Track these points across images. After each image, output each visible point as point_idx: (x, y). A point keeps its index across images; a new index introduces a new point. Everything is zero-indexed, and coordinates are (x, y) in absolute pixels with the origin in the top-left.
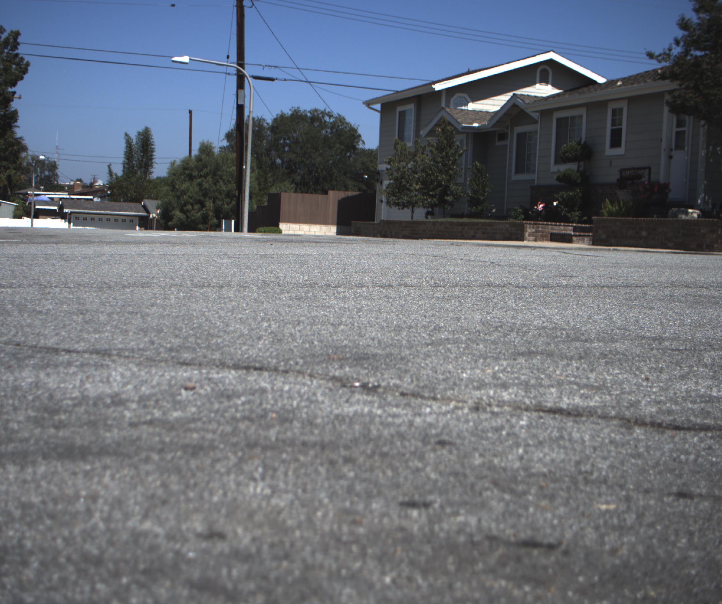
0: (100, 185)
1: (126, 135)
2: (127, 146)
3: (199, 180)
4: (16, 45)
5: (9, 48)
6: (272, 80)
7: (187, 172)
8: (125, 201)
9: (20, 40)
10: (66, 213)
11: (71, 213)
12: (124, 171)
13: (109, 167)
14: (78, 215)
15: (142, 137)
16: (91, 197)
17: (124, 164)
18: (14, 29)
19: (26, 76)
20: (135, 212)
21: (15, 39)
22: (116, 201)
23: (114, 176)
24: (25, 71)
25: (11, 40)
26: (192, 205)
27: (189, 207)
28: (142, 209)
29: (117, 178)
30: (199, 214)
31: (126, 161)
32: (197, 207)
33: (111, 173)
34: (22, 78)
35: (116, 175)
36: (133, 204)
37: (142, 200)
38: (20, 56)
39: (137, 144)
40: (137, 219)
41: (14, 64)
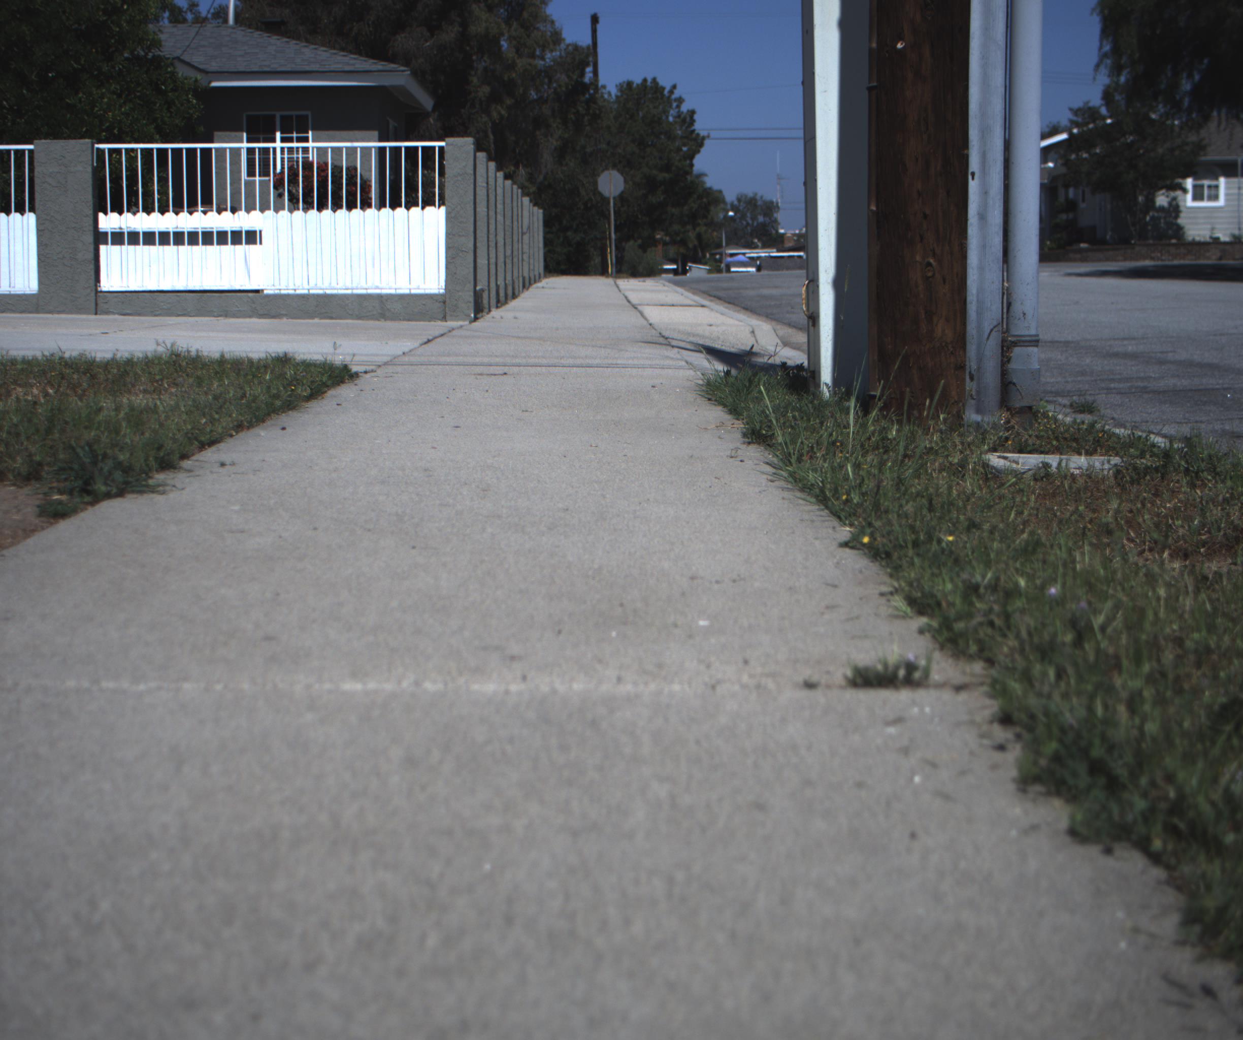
4: (692, 121)
9: (696, 117)
18: (691, 108)
19: (703, 150)
21: (692, 117)
24: (701, 145)
34: (699, 152)
38: (696, 132)
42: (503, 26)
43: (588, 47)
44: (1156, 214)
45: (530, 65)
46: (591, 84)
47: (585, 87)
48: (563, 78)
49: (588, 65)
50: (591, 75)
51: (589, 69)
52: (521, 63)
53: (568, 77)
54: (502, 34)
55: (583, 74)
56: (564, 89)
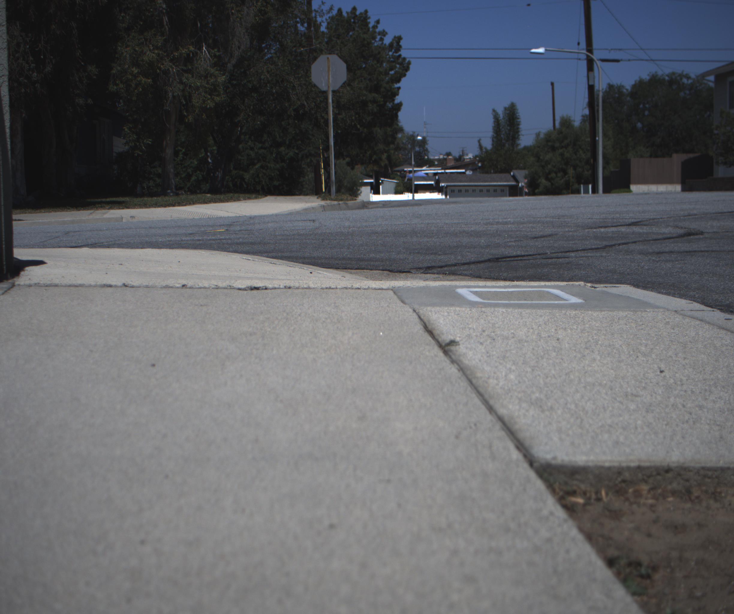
0: (470, 158)
1: (494, 111)
2: (494, 122)
3: (561, 151)
4: (399, 48)
5: (393, 50)
6: (617, 61)
7: (550, 144)
8: (495, 172)
9: (402, 43)
10: (443, 187)
11: (447, 186)
12: (493, 145)
13: (479, 141)
14: (453, 188)
15: (508, 112)
16: (463, 171)
17: (493, 138)
19: (408, 73)
20: (505, 182)
21: (398, 43)
22: (487, 173)
23: (484, 150)
24: (407, 69)
25: (395, 45)
26: (556, 173)
27: (553, 175)
28: (512, 179)
29: (487, 151)
30: (562, 181)
31: (495, 135)
32: (560, 175)
33: (481, 147)
34: (405, 75)
35: (486, 149)
36: (503, 175)
37: (511, 171)
38: (403, 56)
39: (504, 118)
40: (508, 188)
41: (398, 64)
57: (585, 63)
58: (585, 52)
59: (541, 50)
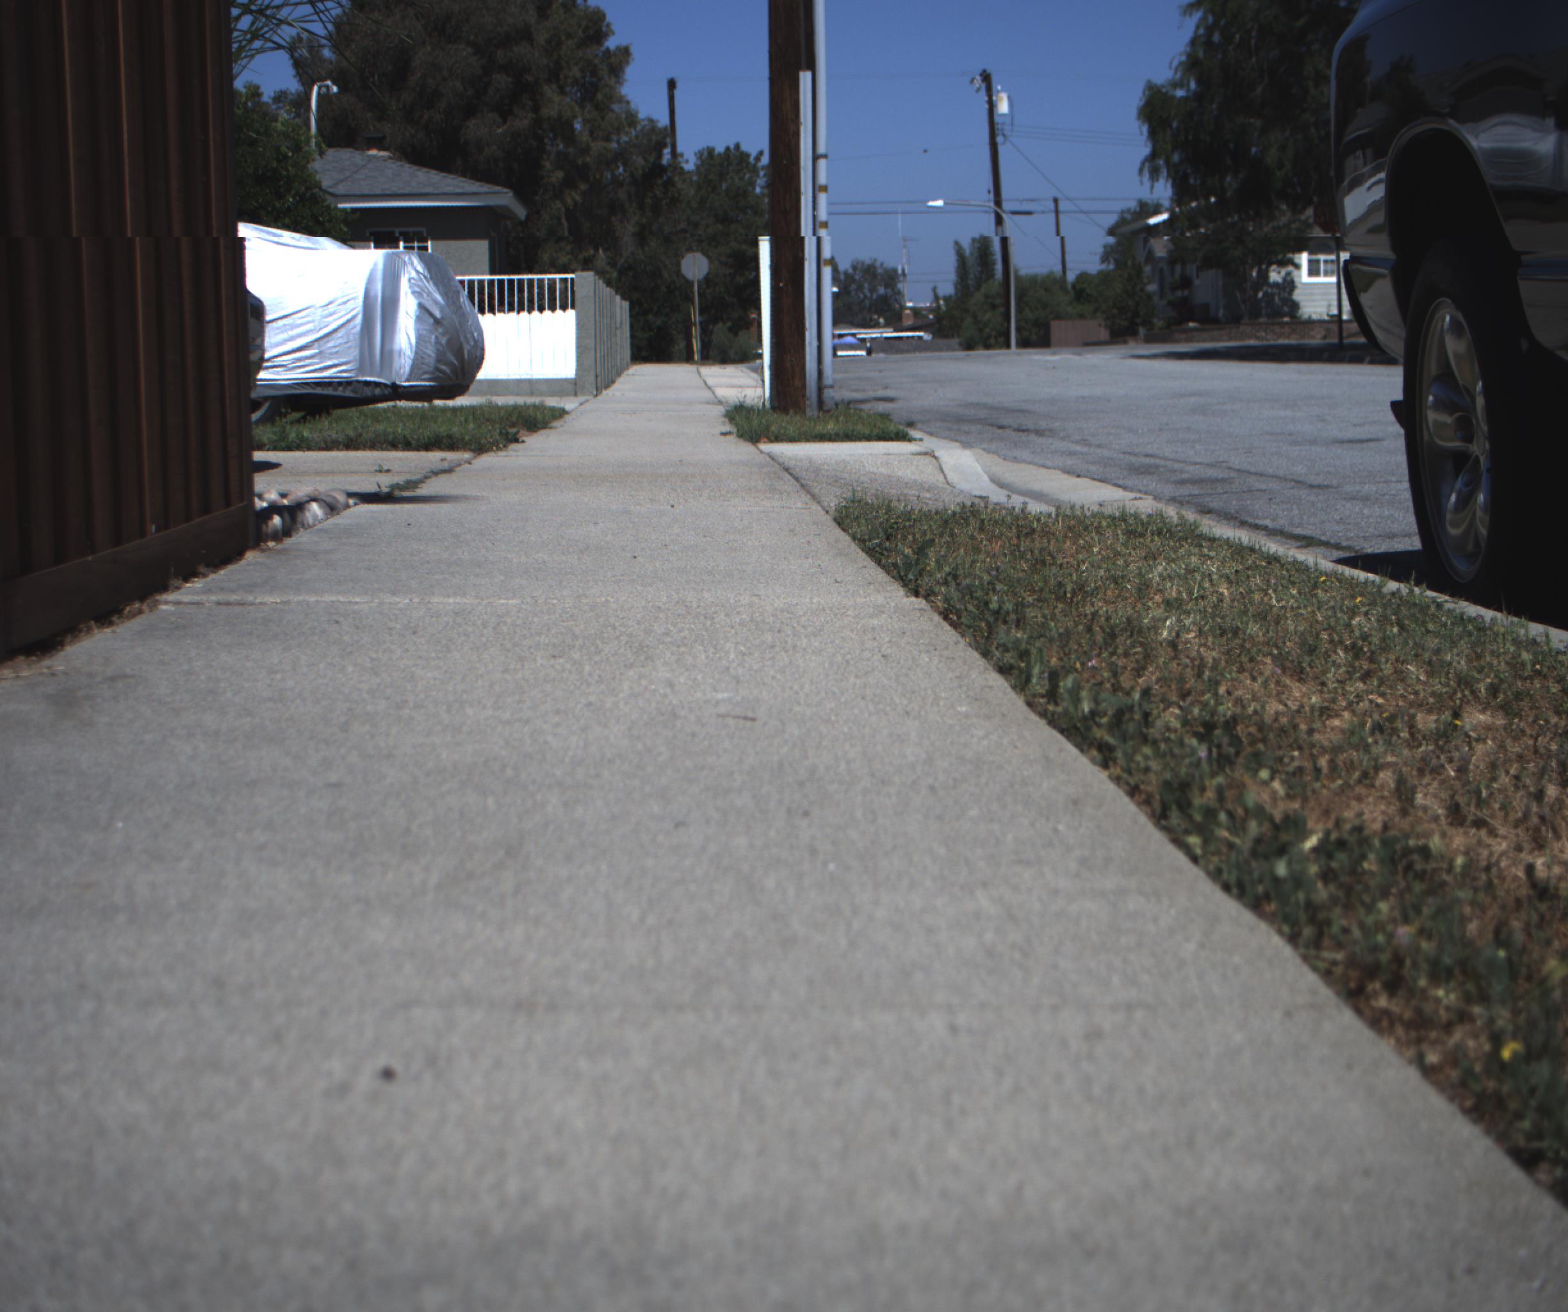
1: (956, 243)
2: (957, 260)
6: (1029, 213)
13: (934, 288)
15: (977, 245)
17: (956, 284)
31: (959, 280)
33: (936, 296)
39: (972, 255)
42: (577, 109)
43: (665, 128)
44: (1269, 290)
45: (605, 149)
46: (669, 165)
47: (662, 169)
48: (640, 161)
49: (665, 146)
50: (669, 156)
51: (667, 151)
52: (597, 146)
53: (645, 160)
54: (575, 117)
55: (660, 156)
56: (640, 172)
57: (992, 217)
58: (992, 205)
59: (939, 203)
